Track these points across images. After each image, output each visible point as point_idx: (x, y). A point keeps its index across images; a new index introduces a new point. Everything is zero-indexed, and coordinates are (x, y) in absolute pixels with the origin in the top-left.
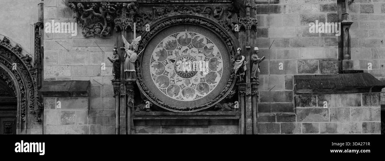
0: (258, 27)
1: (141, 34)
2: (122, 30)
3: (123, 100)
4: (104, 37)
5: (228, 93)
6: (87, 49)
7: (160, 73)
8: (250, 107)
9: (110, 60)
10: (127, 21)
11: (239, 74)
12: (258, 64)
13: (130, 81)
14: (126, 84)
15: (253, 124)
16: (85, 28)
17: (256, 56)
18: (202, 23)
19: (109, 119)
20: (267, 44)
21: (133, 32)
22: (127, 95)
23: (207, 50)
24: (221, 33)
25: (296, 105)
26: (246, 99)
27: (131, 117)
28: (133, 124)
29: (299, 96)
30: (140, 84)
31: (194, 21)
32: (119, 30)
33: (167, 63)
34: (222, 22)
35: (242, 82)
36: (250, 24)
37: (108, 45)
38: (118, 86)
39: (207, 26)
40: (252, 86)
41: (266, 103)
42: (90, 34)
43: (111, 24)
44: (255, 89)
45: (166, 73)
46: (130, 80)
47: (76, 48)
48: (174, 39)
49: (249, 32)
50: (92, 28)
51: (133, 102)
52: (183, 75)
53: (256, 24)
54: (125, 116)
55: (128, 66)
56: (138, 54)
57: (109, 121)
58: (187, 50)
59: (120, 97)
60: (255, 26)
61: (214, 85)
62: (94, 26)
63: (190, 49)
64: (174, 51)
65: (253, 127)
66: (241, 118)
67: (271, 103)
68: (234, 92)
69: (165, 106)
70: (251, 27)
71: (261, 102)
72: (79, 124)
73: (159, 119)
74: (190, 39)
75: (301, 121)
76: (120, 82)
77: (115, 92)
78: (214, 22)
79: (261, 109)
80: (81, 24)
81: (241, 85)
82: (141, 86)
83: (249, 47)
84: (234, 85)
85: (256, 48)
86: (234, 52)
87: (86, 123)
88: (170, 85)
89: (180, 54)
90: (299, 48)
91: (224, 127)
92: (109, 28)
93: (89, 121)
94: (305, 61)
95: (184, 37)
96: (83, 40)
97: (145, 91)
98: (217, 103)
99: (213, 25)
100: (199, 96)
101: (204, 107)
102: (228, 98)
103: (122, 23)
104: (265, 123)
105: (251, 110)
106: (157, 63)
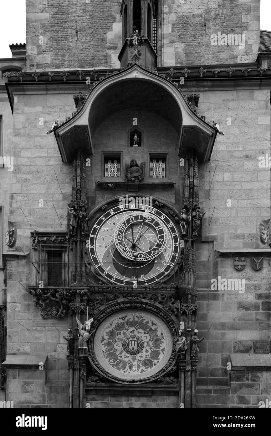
0: (198, 313)
1: (93, 317)
2: (76, 313)
3: (77, 373)
4: (60, 318)
5: (169, 369)
6: (45, 329)
7: (109, 350)
8: (190, 381)
9: (65, 338)
10: (80, 305)
11: (180, 353)
12: (197, 344)
13: (83, 357)
14: (80, 359)
15: (191, 395)
16: (44, 311)
17: (196, 337)
18: (148, 307)
19: (63, 388)
20: (206, 327)
21: (86, 315)
22: (80, 368)
23: (152, 331)
24: (165, 317)
25: (231, 379)
26: (186, 374)
27: (83, 387)
28: (85, 393)
29: (234, 372)
30: (92, 360)
31: (141, 306)
32: (74, 313)
33: (116, 342)
34: (166, 307)
35: (183, 359)
36: (191, 309)
37: (64, 325)
38: (72, 361)
39: (152, 310)
40: (191, 363)
41: (204, 378)
42: (48, 316)
43: (67, 308)
44: (194, 366)
45: (115, 351)
46: (83, 355)
47: (35, 328)
48: (122, 321)
49: (190, 316)
50: (50, 311)
51: (85, 374)
52: (130, 352)
53: (197, 309)
54: (78, 386)
55: (81, 344)
56: (90, 334)
57: (63, 390)
58: (134, 331)
59: (74, 370)
60: (196, 311)
61: (158, 361)
62: (51, 309)
63: (137, 330)
64: (122, 332)
65: (191, 398)
66: (181, 390)
67: (208, 378)
68: (175, 368)
69: (113, 378)
70: (192, 312)
71: (199, 376)
72: (38, 392)
73: (108, 389)
74: (137, 321)
75: (235, 394)
76: (74, 357)
77: (69, 365)
78: (158, 307)
79: (199, 382)
80: (40, 308)
81: (181, 362)
82: (93, 361)
83: (190, 329)
84: (175, 362)
85: (196, 331)
86: (176, 333)
87: (43, 391)
88: (118, 360)
89: (128, 334)
90: (235, 331)
91: (165, 397)
92: (64, 311)
93: (46, 390)
94: (240, 342)
95: (132, 320)
96: (42, 321)
97: (96, 365)
98: (159, 376)
99: (158, 310)
100: (144, 371)
101: (148, 380)
102: (170, 373)
103: (76, 307)
104: (202, 394)
105: (190, 383)
106: (107, 342)
